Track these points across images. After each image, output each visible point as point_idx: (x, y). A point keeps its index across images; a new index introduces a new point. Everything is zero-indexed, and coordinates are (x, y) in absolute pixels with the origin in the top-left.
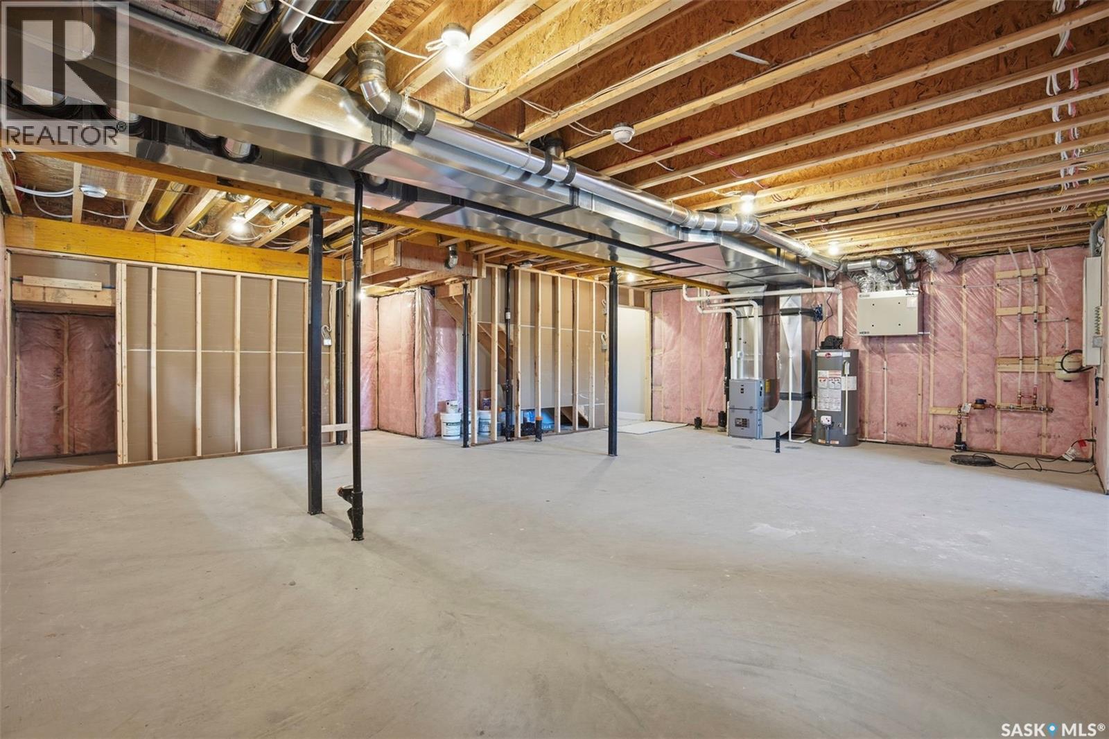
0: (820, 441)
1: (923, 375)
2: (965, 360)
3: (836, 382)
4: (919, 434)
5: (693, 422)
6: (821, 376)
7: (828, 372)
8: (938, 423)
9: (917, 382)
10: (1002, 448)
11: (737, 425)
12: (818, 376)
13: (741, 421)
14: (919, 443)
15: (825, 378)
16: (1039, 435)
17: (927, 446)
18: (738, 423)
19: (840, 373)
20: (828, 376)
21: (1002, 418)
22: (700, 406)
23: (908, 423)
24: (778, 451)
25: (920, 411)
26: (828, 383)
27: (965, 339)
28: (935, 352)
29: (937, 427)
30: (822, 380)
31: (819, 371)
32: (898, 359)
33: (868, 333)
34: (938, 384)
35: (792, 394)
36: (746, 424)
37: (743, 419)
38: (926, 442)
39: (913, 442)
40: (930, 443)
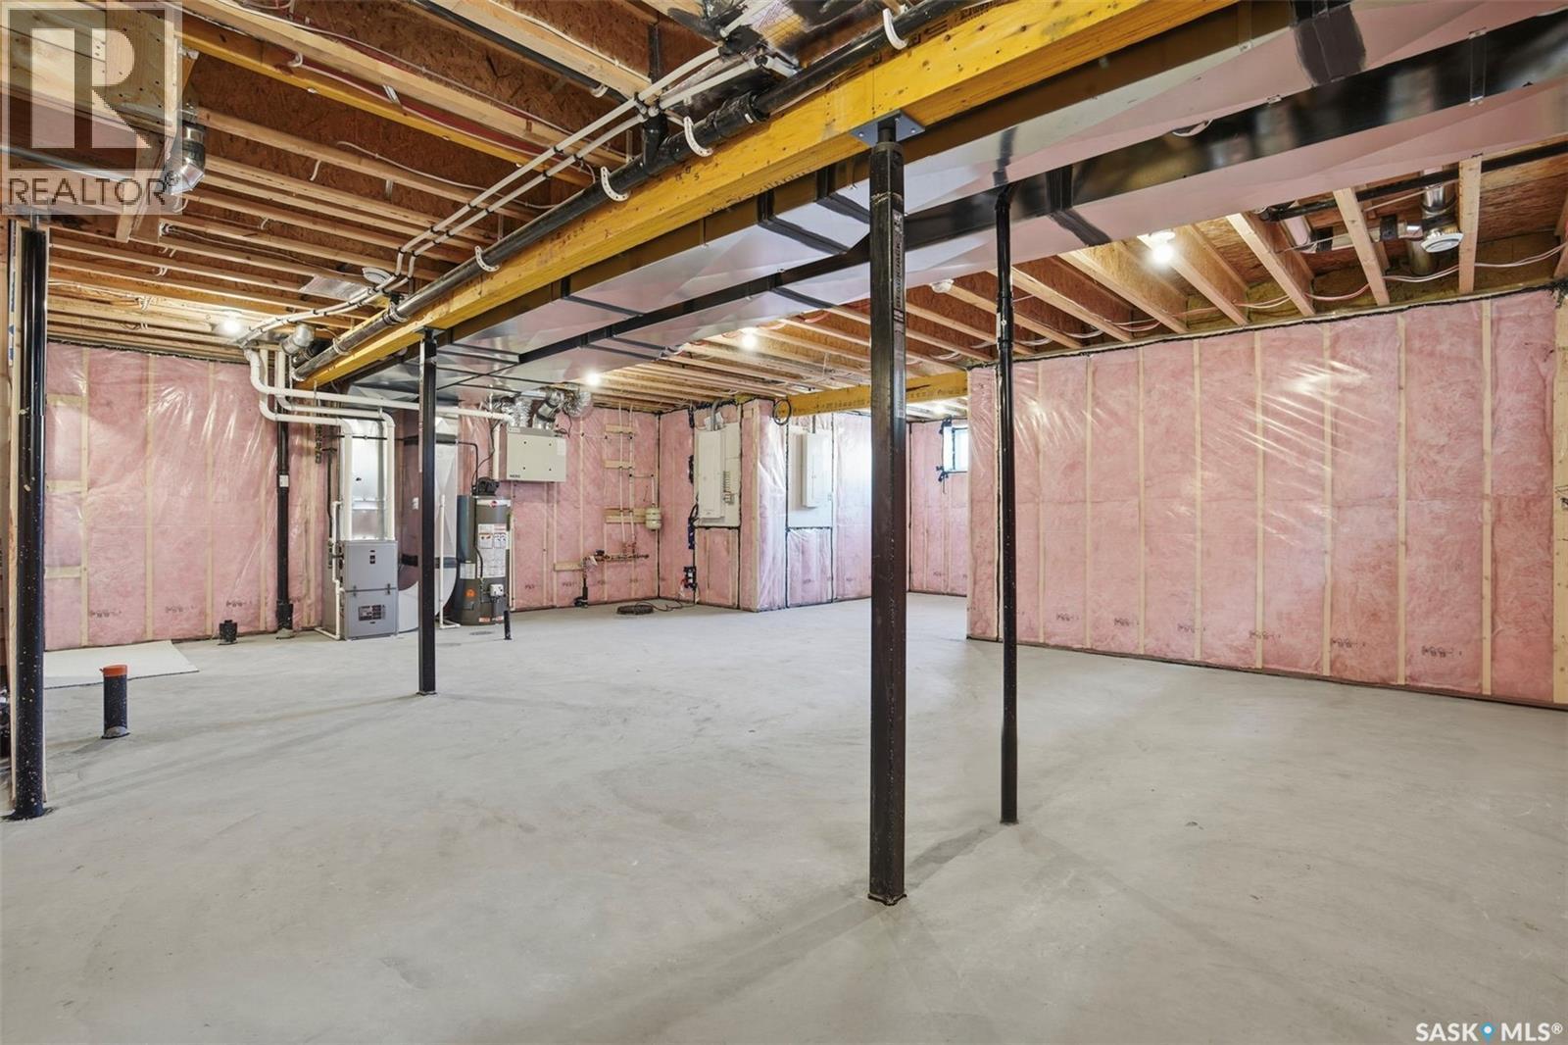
0: (481, 620)
1: (548, 527)
2: (581, 510)
3: (502, 540)
4: (545, 595)
5: (217, 631)
6: (483, 531)
7: (493, 525)
8: (561, 581)
9: (543, 536)
10: (609, 597)
11: (362, 618)
12: (479, 531)
13: (371, 609)
14: (545, 604)
15: (489, 535)
16: (631, 581)
17: (553, 607)
18: (365, 614)
19: (505, 527)
20: (493, 532)
21: (608, 568)
22: (205, 599)
23: (535, 584)
24: (508, 638)
25: (545, 569)
26: (493, 542)
27: (581, 488)
28: (558, 502)
29: (560, 585)
30: (486, 536)
31: (479, 525)
32: (526, 510)
33: (519, 476)
34: (560, 537)
35: (445, 559)
36: (380, 614)
37: (373, 607)
38: (550, 604)
39: (539, 605)
40: (555, 603)
